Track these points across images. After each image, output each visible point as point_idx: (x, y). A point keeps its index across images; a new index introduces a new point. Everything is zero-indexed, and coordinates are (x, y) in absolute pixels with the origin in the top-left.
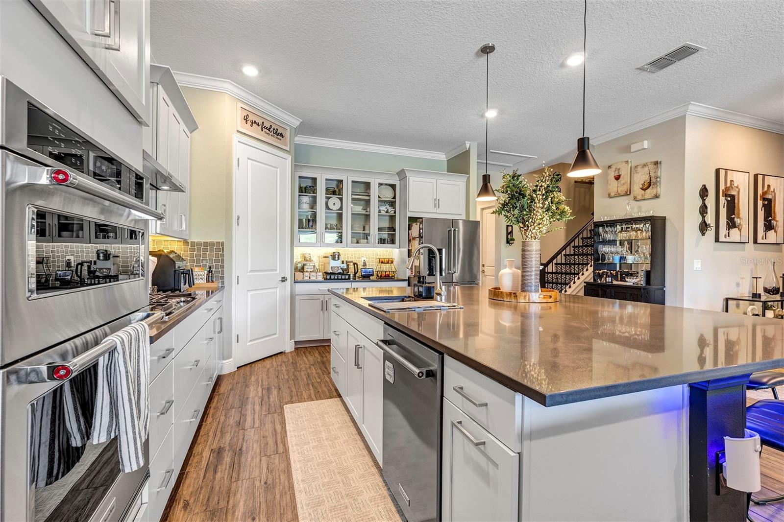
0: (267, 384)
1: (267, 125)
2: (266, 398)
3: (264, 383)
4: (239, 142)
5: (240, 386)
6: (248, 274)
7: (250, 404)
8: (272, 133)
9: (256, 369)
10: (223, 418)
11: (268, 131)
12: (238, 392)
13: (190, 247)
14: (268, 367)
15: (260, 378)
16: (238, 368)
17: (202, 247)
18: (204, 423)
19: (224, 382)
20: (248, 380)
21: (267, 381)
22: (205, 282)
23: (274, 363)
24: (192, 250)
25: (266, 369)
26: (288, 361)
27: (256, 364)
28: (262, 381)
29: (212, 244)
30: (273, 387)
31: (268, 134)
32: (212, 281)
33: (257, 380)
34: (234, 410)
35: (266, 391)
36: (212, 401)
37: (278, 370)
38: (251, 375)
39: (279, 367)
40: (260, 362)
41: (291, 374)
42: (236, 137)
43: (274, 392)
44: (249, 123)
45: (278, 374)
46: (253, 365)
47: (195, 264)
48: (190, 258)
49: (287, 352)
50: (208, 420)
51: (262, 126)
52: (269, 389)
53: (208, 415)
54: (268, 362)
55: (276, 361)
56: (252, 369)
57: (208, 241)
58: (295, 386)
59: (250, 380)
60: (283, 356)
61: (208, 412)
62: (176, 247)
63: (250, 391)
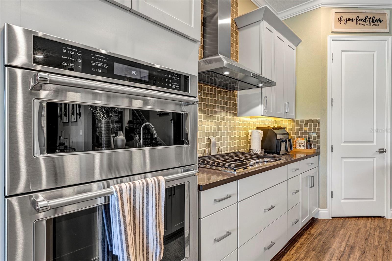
0: (353, 241)
1: (362, 17)
2: (346, 255)
3: (350, 240)
4: (333, 40)
5: (328, 234)
6: (342, 144)
7: (329, 254)
8: (368, 23)
9: (348, 224)
10: (303, 255)
11: (363, 23)
12: (324, 238)
13: (296, 124)
14: (360, 226)
15: (348, 234)
16: (332, 217)
17: (304, 124)
18: (288, 252)
19: (317, 225)
20: (336, 231)
21: (354, 239)
22: (305, 148)
23: (368, 225)
24: (298, 126)
25: (358, 228)
26: (384, 228)
27: (350, 220)
28: (349, 237)
29: (311, 121)
30: (357, 248)
31: (363, 24)
32: (311, 148)
33: (345, 235)
34: (314, 252)
35: (349, 248)
36: (302, 237)
37: (370, 233)
38: (341, 227)
39: (372, 230)
40: (354, 219)
41: (383, 243)
42: (330, 37)
43: (356, 253)
44: (343, 22)
45: (368, 237)
46: (347, 220)
47: (299, 136)
48: (296, 131)
49: (386, 217)
50: (292, 251)
51: (357, 20)
52: (352, 248)
53: (294, 247)
54: (362, 221)
55: (371, 224)
56: (345, 223)
57: (308, 119)
58: (383, 258)
59: (339, 233)
60: (381, 221)
61: (295, 245)
62: (288, 124)
63: (335, 242)
